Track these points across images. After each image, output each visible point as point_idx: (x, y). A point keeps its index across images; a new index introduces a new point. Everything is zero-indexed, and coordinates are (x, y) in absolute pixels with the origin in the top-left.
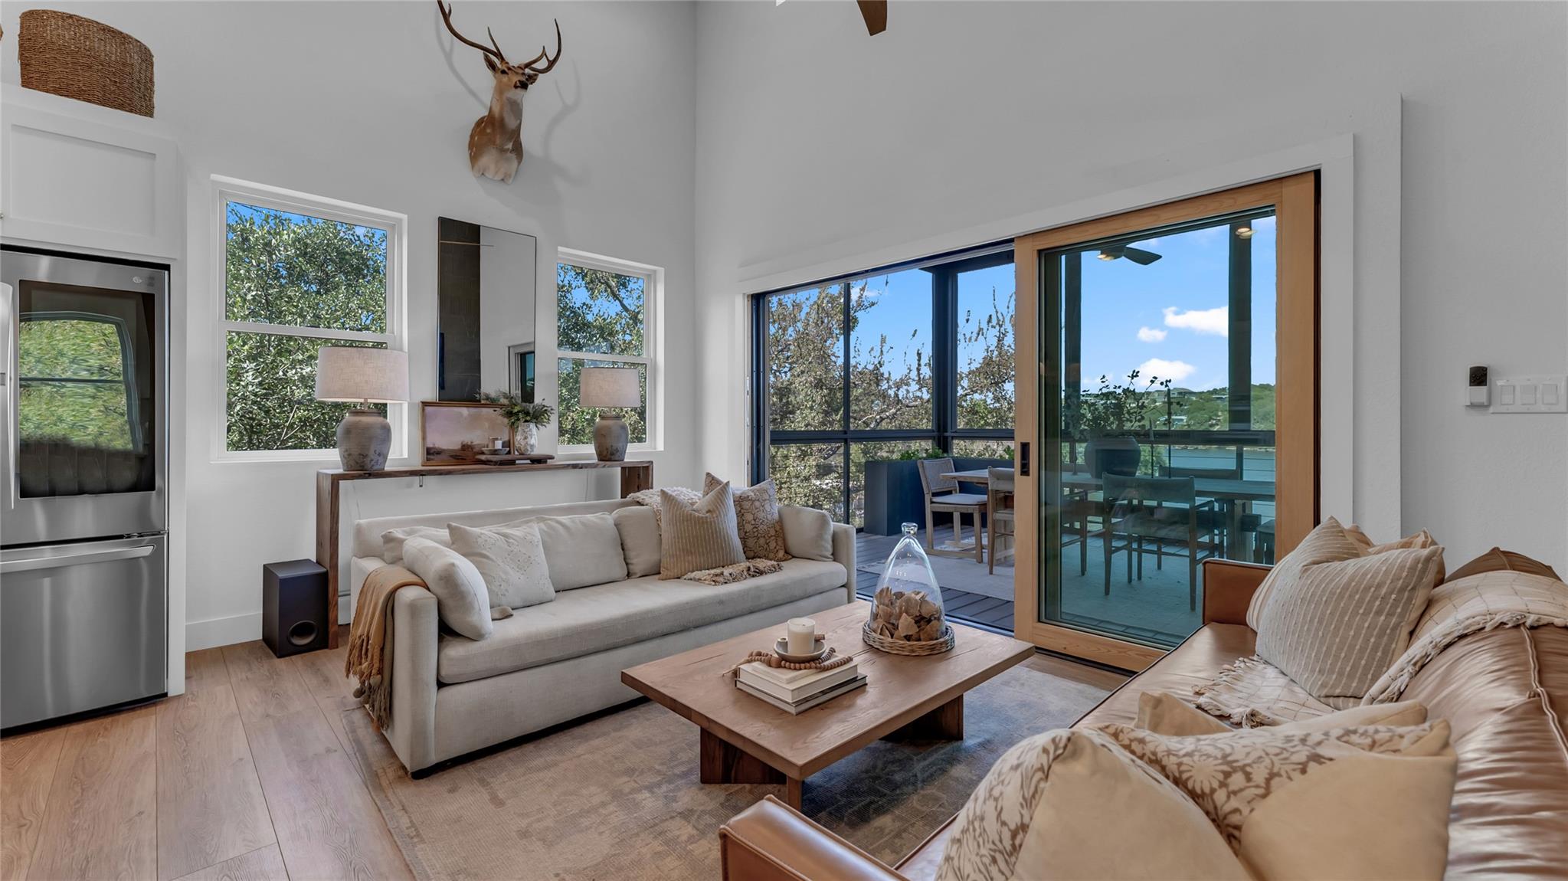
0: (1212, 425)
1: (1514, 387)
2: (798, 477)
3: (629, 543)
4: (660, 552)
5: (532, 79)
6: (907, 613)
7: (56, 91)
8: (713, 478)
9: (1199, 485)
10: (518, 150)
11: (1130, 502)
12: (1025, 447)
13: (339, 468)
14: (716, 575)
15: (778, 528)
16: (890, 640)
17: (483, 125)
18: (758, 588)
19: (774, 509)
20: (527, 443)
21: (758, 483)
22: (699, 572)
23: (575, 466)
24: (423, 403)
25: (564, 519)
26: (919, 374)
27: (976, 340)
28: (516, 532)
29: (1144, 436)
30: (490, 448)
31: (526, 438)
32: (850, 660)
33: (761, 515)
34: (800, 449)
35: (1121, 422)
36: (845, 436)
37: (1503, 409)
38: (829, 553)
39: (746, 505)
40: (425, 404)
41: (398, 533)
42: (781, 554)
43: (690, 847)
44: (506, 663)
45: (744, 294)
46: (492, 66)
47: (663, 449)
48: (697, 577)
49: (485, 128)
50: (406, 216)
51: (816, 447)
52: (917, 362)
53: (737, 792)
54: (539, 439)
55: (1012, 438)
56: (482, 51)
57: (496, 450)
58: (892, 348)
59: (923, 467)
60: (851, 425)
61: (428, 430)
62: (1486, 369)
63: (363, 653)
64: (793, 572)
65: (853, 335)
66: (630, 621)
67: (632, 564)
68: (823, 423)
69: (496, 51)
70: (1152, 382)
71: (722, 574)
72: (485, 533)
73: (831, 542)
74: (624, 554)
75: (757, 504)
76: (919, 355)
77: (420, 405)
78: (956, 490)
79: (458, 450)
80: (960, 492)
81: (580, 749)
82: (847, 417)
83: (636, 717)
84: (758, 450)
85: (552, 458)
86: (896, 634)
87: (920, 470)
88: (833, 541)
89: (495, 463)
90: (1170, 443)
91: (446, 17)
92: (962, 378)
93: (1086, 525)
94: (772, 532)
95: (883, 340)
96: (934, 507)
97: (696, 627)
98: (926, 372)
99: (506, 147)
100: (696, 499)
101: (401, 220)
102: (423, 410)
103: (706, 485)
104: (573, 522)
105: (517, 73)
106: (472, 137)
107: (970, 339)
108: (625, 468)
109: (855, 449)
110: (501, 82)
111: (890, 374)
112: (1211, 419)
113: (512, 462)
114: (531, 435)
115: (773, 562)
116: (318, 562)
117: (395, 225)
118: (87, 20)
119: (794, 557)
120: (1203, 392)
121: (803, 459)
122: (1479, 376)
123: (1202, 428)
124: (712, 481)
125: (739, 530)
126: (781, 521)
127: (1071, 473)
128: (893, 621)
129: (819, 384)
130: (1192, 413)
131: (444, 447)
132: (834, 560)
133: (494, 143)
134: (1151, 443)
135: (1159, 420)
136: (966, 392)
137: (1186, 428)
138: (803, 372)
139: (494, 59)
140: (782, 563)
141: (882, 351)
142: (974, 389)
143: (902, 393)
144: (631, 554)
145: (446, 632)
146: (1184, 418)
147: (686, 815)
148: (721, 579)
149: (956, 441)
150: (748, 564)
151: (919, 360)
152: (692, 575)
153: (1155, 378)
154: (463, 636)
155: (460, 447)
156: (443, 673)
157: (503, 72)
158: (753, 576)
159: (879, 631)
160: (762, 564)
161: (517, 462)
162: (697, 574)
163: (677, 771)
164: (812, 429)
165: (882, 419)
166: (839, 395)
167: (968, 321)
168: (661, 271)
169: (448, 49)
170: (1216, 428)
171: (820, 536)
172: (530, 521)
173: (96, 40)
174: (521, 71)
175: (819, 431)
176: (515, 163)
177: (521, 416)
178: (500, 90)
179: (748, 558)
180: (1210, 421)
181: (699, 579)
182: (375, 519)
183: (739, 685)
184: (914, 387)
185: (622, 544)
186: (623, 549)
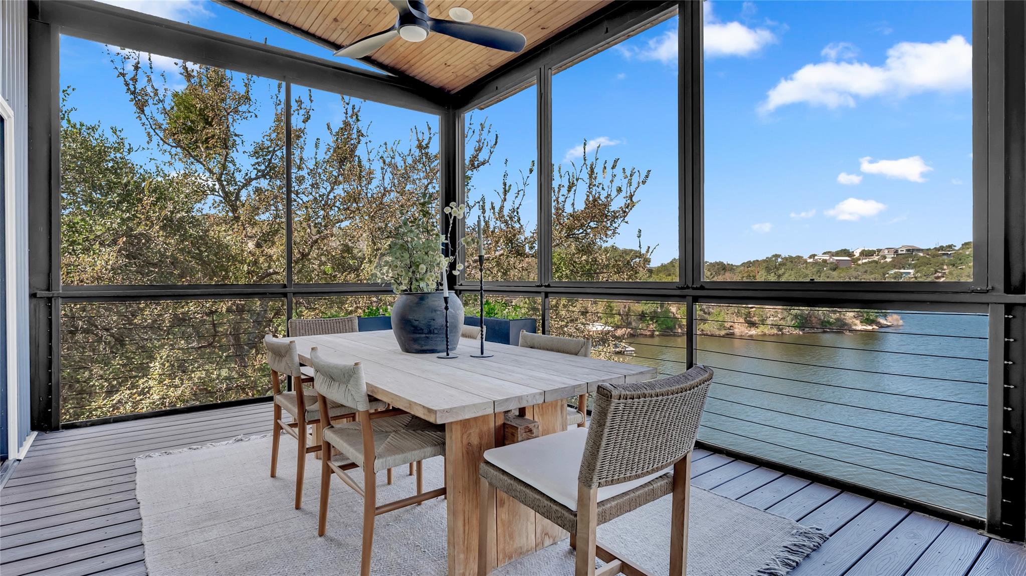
0: (938, 278)
112: (936, 272)
120: (930, 249)
123: (929, 280)
130: (919, 267)
135: (888, 274)
137: (913, 280)
146: (912, 271)
170: (942, 280)
180: (935, 274)
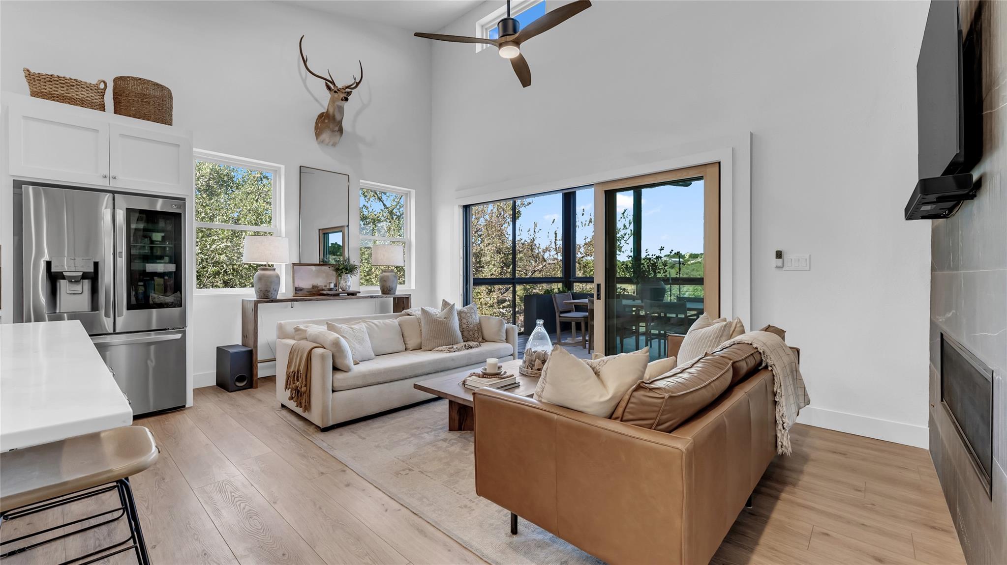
1: (792, 260)
2: (486, 305)
3: (406, 334)
4: (421, 337)
5: (349, 94)
6: (538, 359)
7: (135, 116)
8: (446, 302)
9: (689, 305)
10: (341, 130)
11: (660, 315)
12: (599, 286)
13: (254, 298)
14: (450, 348)
15: (479, 327)
16: (531, 370)
17: (323, 118)
18: (470, 354)
19: (477, 317)
20: (346, 285)
21: (467, 305)
22: (441, 347)
23: (372, 297)
24: (293, 264)
25: (375, 321)
26: (556, 245)
27: (589, 225)
28: (356, 327)
29: (666, 280)
30: (328, 287)
31: (346, 282)
32: (513, 375)
33: (470, 320)
34: (488, 289)
35: (655, 273)
36: (514, 281)
37: (787, 269)
38: (504, 339)
39: (463, 315)
40: (294, 264)
41: (302, 327)
42: (480, 339)
43: (447, 449)
44: (361, 383)
45: (459, 205)
46: (329, 88)
47: (415, 288)
48: (440, 350)
49: (324, 119)
50: (284, 166)
51: (497, 287)
52: (554, 238)
53: (465, 433)
54: (352, 282)
55: (593, 282)
56: (325, 81)
57: (331, 289)
58: (540, 230)
59: (555, 297)
60: (517, 275)
61: (295, 278)
62: (781, 252)
63: (296, 378)
64: (486, 347)
65: (518, 222)
66: (412, 366)
67: (407, 344)
68: (501, 274)
69: (331, 80)
70: (671, 252)
71: (453, 347)
72: (344, 327)
73: (505, 334)
74: (404, 339)
75: (468, 315)
76: (556, 234)
77: (292, 265)
78: (573, 311)
79: (311, 288)
80: (576, 311)
81: (393, 422)
82: (514, 269)
83: (415, 411)
84: (467, 289)
85: (359, 293)
86: (534, 368)
87: (554, 299)
88: (506, 333)
89: (331, 295)
90: (680, 284)
91: (305, 62)
92: (580, 247)
93: (639, 328)
94: (476, 329)
95: (536, 225)
96: (561, 319)
97: (441, 371)
98: (560, 243)
99: (335, 129)
100: (437, 313)
101: (280, 168)
102: (293, 267)
103: (443, 305)
104: (380, 323)
105: (342, 92)
106: (317, 123)
107: (585, 224)
108: (395, 298)
109: (519, 288)
110: (334, 97)
111: (539, 244)
113: (338, 295)
114: (349, 281)
115: (477, 343)
116: (244, 345)
117: (277, 170)
118: (147, 81)
119: (486, 341)
121: (489, 294)
122: (779, 255)
124: (445, 304)
125: (460, 327)
126: (480, 324)
127: (632, 300)
128: (533, 363)
129: (499, 252)
131: (304, 287)
132: (507, 342)
133: (329, 128)
134: (670, 284)
135: (674, 272)
136: (583, 255)
138: (489, 244)
139: (330, 85)
140: (481, 344)
141: (535, 232)
142: (587, 254)
143: (546, 256)
144: (407, 339)
145: (335, 369)
147: (445, 440)
148: (452, 350)
149: (575, 284)
150: (465, 343)
151: (556, 237)
152: (438, 349)
153: (672, 250)
154: (341, 370)
155: (311, 287)
156: (334, 385)
157: (335, 92)
158: (467, 349)
159: (526, 368)
160: (471, 344)
161: (340, 295)
162: (440, 348)
163: (438, 427)
164: (495, 277)
165: (535, 271)
166: (510, 257)
167: (583, 214)
168: (413, 192)
169: (304, 76)
171: (500, 330)
172: (359, 322)
173: (151, 90)
174: (344, 91)
175: (499, 278)
176: (339, 137)
177: (343, 270)
178: (333, 101)
179: (464, 342)
181: (441, 351)
182: (287, 321)
183: (466, 386)
184: (553, 252)
185: (402, 335)
186: (403, 337)
